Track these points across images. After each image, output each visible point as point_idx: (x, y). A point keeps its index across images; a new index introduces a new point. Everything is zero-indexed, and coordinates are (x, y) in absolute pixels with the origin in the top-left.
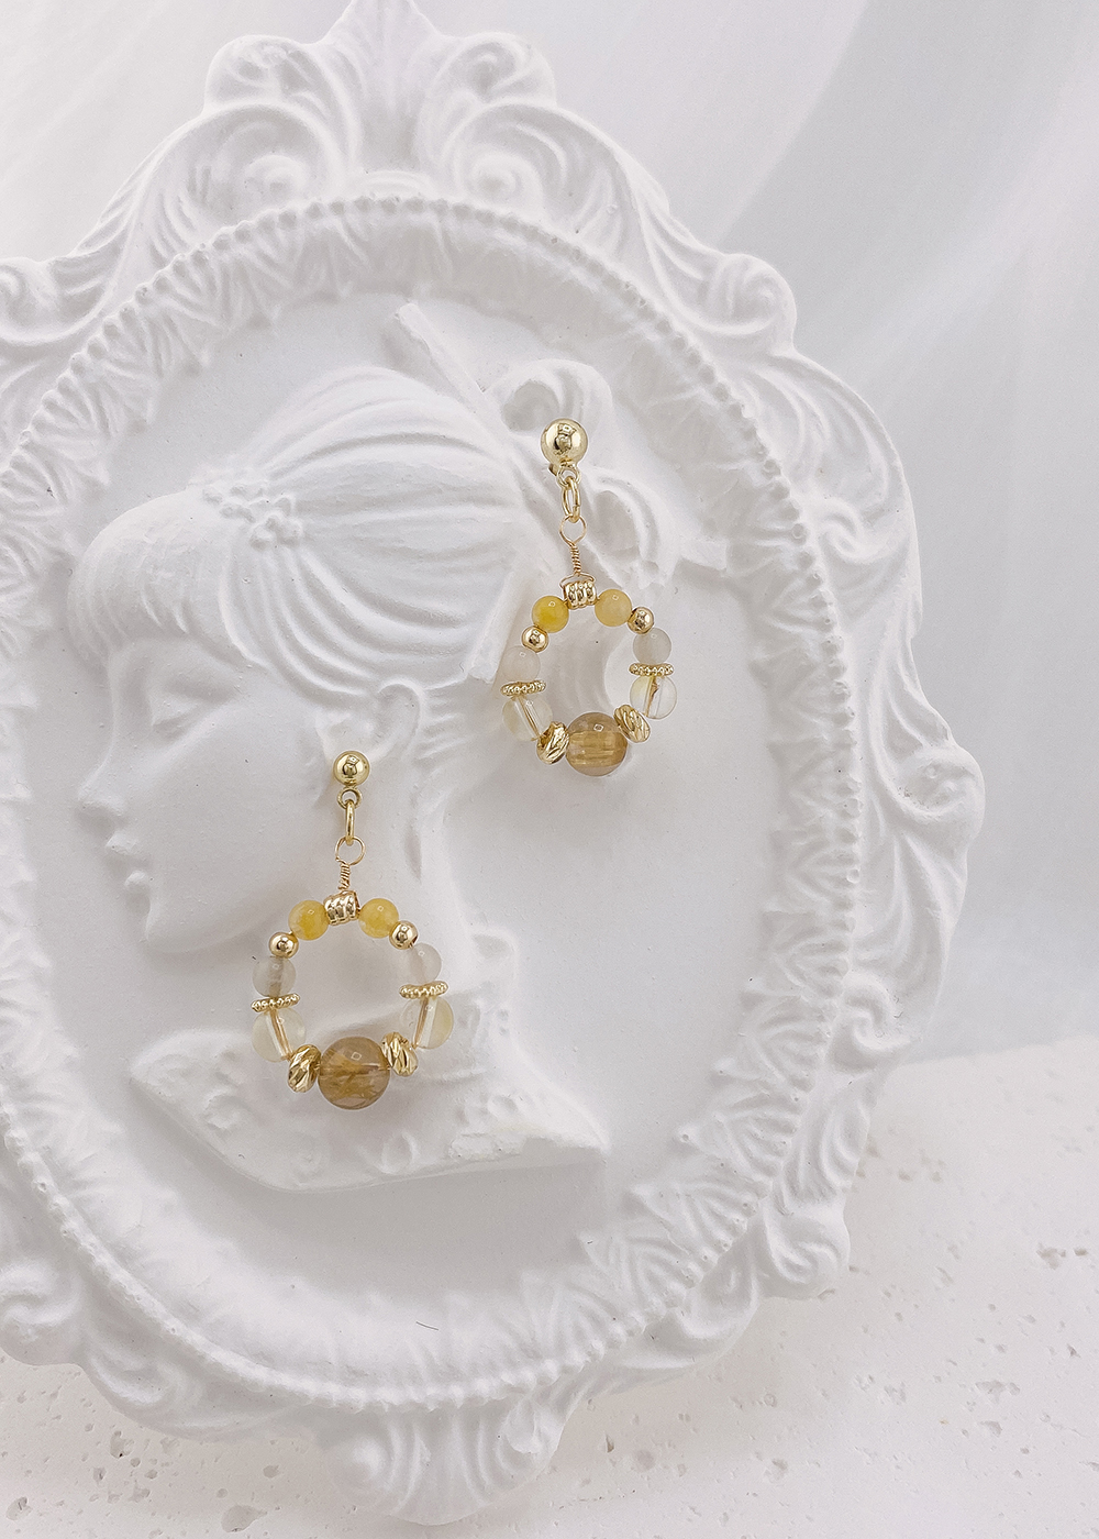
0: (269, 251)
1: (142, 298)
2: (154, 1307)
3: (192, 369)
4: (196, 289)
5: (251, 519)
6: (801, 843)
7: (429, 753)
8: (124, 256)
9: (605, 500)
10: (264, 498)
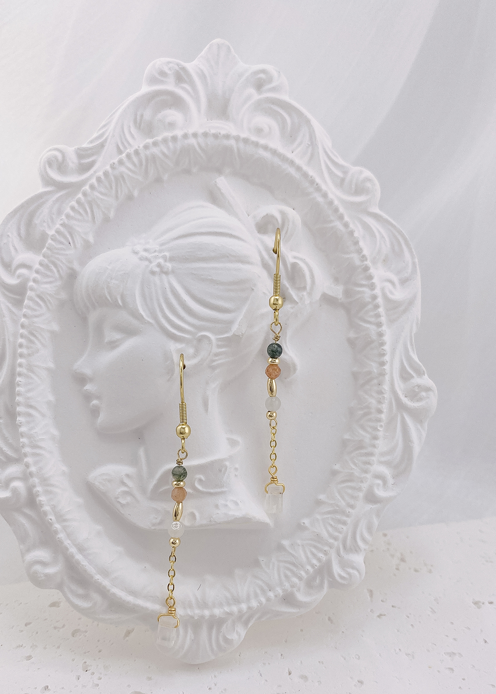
0: (165, 151)
1: (113, 167)
2: (91, 569)
3: (130, 197)
4: (135, 165)
5: (150, 262)
6: (361, 412)
7: (215, 364)
8: (106, 148)
9: (294, 265)
10: (156, 254)
